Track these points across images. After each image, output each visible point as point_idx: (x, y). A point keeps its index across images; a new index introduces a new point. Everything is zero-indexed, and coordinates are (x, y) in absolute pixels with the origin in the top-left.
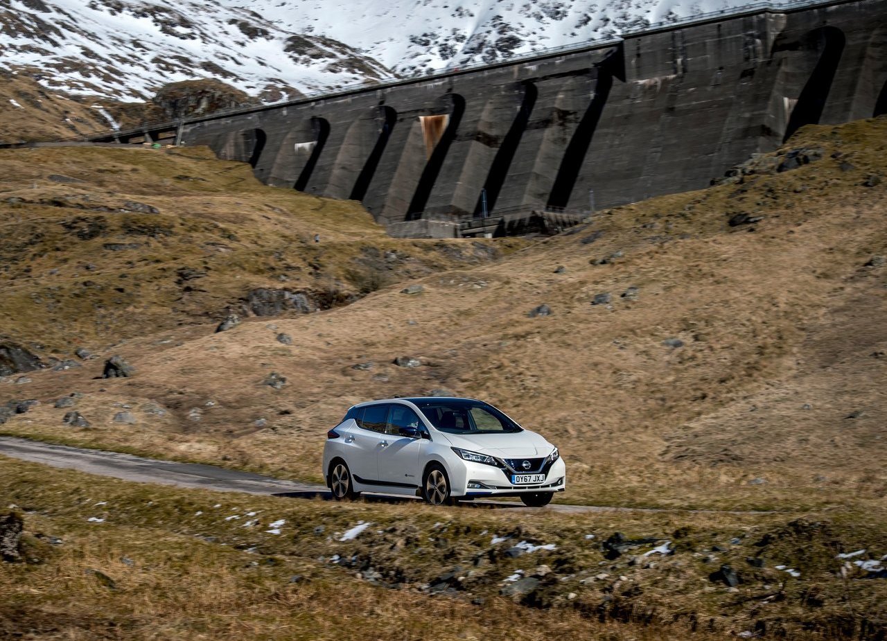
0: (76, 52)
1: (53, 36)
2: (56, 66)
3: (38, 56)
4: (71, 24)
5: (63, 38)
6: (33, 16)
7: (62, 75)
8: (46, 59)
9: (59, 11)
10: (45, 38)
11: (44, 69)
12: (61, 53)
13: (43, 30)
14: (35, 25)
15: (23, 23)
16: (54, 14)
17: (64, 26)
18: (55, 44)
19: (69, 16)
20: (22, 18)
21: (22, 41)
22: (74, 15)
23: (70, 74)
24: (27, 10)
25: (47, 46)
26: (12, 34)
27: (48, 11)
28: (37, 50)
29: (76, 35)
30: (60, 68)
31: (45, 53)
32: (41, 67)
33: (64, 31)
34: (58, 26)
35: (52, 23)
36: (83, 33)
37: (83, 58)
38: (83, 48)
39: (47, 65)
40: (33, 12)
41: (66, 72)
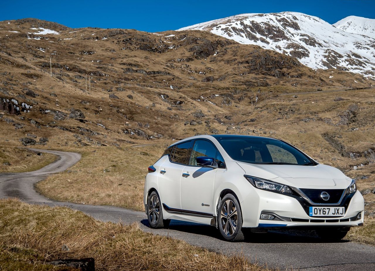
0: (370, 69)
1: (363, 65)
2: (364, 73)
3: (359, 70)
4: (368, 61)
5: (366, 65)
6: (358, 60)
7: (366, 75)
8: (362, 71)
9: (365, 58)
10: (361, 66)
11: (361, 74)
12: (366, 69)
13: (360, 64)
14: (358, 62)
15: (355, 62)
16: (363, 59)
17: (366, 62)
18: (364, 67)
19: (368, 59)
20: (354, 60)
21: (354, 66)
22: (369, 59)
23: (368, 75)
24: (356, 58)
25: (362, 68)
26: (352, 65)
27: (362, 58)
28: (359, 69)
29: (370, 64)
30: (366, 73)
31: (361, 69)
32: (360, 73)
33: (366, 63)
34: (365, 62)
35: (363, 61)
36: (371, 64)
37: (372, 70)
38: (372, 68)
39: (362, 73)
40: (357, 59)
41: (367, 74)
